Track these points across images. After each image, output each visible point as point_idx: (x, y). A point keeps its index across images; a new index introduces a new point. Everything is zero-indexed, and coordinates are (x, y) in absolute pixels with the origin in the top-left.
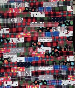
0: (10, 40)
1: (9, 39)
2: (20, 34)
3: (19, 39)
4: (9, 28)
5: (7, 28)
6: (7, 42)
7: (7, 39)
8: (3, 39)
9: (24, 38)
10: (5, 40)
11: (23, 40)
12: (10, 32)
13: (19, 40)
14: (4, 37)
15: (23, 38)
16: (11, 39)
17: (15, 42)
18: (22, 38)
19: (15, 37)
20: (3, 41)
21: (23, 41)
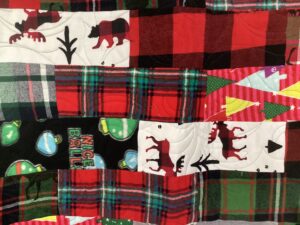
0: (132, 143)
1: (120, 129)
2: (245, 83)
3: (227, 138)
4: (124, 14)
5: (110, 16)
6: (99, 163)
7: (105, 125)
8: (59, 125)
9: (290, 127)
10: (88, 142)
11: (272, 147)
12: (138, 61)
13: (228, 150)
14: (68, 107)
15: (278, 131)
16: (148, 130)
17: (188, 170)
18: (268, 124)
19: (195, 116)
20: (63, 148)
21: (277, 163)
